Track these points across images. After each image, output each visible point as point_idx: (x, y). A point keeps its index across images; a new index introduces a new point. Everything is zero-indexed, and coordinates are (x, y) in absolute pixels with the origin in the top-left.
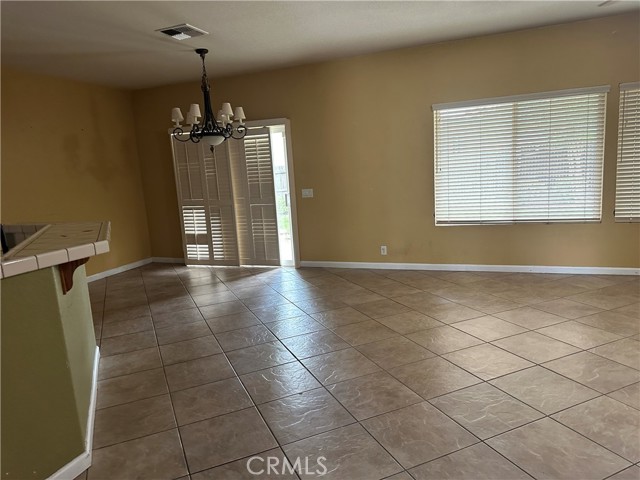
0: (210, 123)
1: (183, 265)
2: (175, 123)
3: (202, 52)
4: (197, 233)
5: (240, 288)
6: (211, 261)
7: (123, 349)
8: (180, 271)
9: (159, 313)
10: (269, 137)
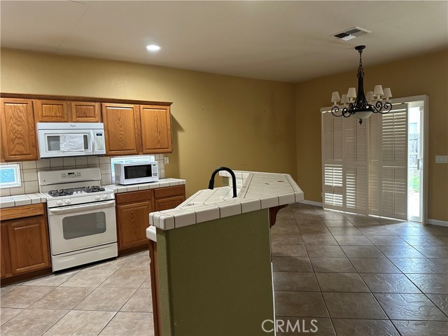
0: (361, 102)
1: (321, 208)
2: (333, 103)
3: (360, 48)
4: (334, 185)
5: (372, 235)
6: (344, 208)
7: (287, 269)
8: (319, 213)
9: (310, 244)
10: (407, 111)
